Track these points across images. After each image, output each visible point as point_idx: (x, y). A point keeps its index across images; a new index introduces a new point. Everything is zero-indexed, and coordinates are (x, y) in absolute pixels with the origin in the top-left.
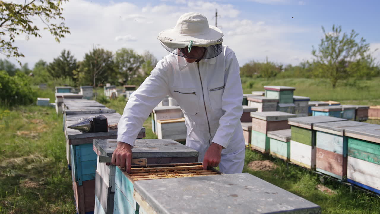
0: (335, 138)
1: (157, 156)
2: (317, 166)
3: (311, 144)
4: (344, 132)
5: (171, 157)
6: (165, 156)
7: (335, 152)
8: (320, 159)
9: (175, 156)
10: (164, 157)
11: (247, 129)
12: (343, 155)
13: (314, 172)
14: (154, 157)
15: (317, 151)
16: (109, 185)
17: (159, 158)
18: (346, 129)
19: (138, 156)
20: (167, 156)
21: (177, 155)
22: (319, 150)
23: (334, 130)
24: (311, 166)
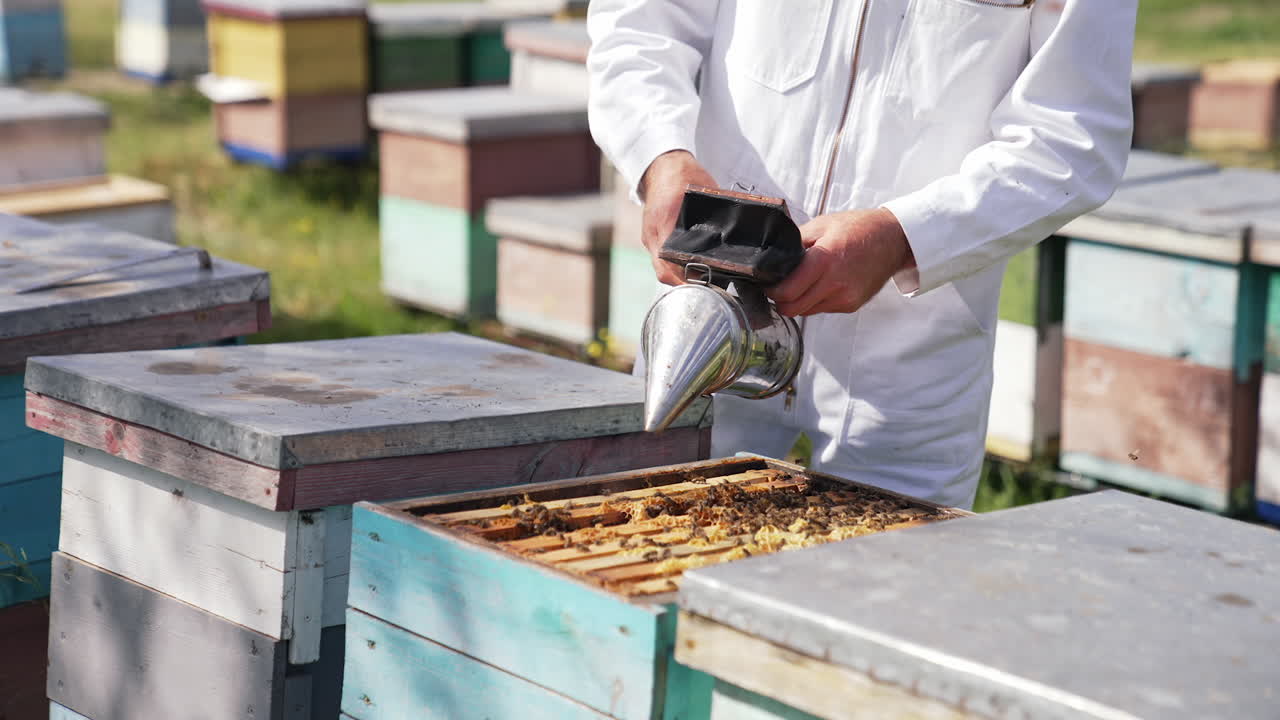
0: (1184, 281)
1: (524, 437)
2: (1068, 442)
3: (1030, 316)
4: (1247, 237)
5: (585, 439)
6: (560, 432)
7: (1184, 355)
8: (1085, 400)
9: (609, 427)
10: (558, 441)
11: (580, 241)
12: (1235, 372)
13: (1047, 476)
14: (510, 442)
15: (1071, 357)
16: (283, 628)
17: (535, 444)
18: (1262, 223)
19: (432, 442)
20: (570, 434)
21: (617, 422)
22: (1084, 348)
23: (1183, 230)
24: (1033, 446)
